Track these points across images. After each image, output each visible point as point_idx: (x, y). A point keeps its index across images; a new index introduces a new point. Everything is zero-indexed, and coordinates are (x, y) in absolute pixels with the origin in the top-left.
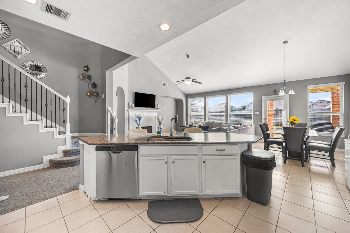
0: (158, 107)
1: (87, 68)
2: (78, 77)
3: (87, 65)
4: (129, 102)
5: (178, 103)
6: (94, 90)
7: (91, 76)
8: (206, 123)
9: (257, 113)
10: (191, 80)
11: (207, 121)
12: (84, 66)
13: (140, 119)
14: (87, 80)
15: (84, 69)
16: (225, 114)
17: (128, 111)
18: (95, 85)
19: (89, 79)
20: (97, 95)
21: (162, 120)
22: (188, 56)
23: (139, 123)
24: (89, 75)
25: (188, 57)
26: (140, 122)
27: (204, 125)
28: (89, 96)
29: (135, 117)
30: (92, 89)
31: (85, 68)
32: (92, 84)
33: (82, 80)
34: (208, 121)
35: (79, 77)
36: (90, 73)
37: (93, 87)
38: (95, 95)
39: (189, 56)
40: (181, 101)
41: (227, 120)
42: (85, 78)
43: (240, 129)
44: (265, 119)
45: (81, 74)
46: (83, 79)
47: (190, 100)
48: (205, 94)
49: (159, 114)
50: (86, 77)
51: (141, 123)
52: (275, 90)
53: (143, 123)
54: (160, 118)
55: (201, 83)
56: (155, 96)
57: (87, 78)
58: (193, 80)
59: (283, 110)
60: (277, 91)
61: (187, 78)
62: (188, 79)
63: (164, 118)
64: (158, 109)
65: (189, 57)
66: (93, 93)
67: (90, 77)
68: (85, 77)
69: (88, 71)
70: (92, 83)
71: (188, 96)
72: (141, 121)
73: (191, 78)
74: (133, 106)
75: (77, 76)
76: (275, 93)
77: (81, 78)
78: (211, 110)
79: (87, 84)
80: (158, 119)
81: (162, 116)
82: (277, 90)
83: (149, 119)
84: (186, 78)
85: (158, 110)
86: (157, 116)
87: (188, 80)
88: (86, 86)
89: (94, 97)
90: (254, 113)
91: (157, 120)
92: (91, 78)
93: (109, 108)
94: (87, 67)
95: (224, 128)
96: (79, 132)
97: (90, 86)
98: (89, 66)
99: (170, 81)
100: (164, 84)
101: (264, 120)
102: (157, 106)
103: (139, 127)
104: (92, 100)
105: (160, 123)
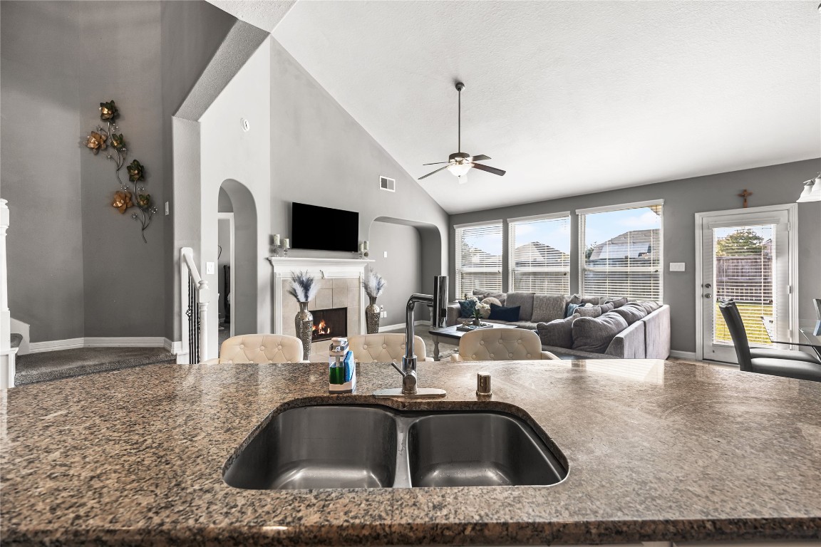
0: (365, 248)
1: (113, 113)
2: (81, 143)
3: (112, 101)
4: (273, 234)
5: (425, 237)
6: (137, 188)
7: (124, 138)
8: (510, 297)
9: (678, 267)
10: (470, 159)
11: (511, 291)
12: (102, 105)
13: (306, 286)
14: (113, 152)
15: (103, 114)
16: (568, 269)
17: (270, 262)
18: (138, 172)
19: (119, 150)
20: (148, 204)
21: (379, 289)
22: (459, 86)
23: (302, 299)
24: (118, 134)
25: (459, 89)
26: (306, 297)
27: (503, 302)
28: (118, 207)
29: (290, 279)
30: (130, 185)
31: (106, 111)
32: (129, 168)
33: (97, 154)
34: (513, 292)
35: (84, 144)
36: (123, 127)
37: (132, 179)
38: (140, 206)
39: (462, 84)
40: (434, 232)
41: (575, 288)
42: (104, 146)
43: (645, 323)
44: (708, 286)
45: (92, 132)
46: (98, 149)
47: (459, 231)
48: (505, 213)
49: (368, 270)
50: (109, 142)
51: (309, 299)
52: (745, 191)
53: (318, 299)
54: (373, 284)
55: (502, 173)
56: (357, 214)
57: (114, 147)
58: (476, 158)
59: (774, 258)
60: (750, 194)
61: (458, 156)
62: (458, 159)
63: (383, 282)
64: (366, 255)
65: (464, 89)
66: (134, 198)
67: (121, 144)
68: (105, 142)
69: (117, 121)
70: (129, 161)
71: (454, 219)
72: (313, 293)
73: (468, 156)
74: (288, 246)
75: (79, 140)
76: (745, 201)
77: (92, 145)
78: (523, 259)
79: (113, 166)
80: (366, 287)
81: (379, 276)
82: (750, 189)
83: (339, 287)
84: (452, 157)
85: (367, 260)
86: (363, 276)
87: (460, 163)
88: (110, 174)
89: (138, 211)
90: (667, 267)
91: (363, 290)
92: (124, 146)
93: (188, 252)
94: (111, 106)
95: (596, 320)
96: (88, 333)
97: (124, 174)
98: (119, 105)
99: (402, 174)
100: (384, 184)
101: (705, 288)
102: (362, 246)
103: (306, 311)
104: (130, 223)
105: (373, 300)
